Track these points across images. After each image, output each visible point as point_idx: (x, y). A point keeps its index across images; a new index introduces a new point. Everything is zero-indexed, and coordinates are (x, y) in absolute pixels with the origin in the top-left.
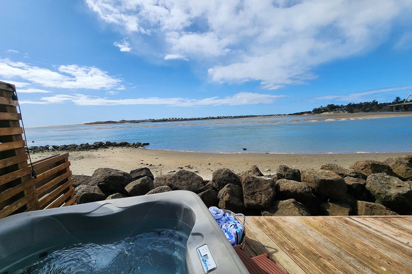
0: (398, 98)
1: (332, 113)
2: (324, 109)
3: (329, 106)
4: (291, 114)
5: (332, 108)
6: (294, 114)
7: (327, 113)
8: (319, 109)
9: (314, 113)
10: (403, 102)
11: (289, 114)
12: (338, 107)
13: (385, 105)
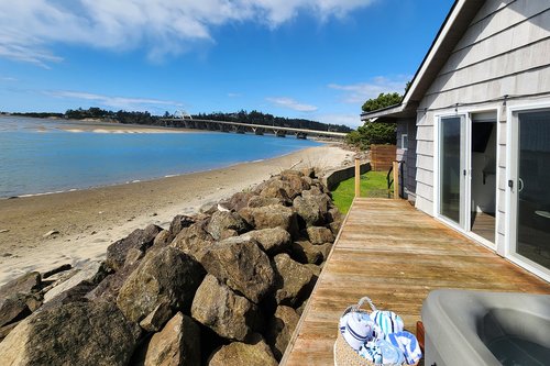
0: (167, 113)
1: (98, 120)
2: (85, 112)
3: (92, 109)
4: (19, 114)
5: (96, 113)
6: (27, 115)
7: (91, 120)
8: (77, 112)
9: (70, 118)
10: (171, 117)
11: (15, 114)
12: (105, 112)
13: (157, 118)
